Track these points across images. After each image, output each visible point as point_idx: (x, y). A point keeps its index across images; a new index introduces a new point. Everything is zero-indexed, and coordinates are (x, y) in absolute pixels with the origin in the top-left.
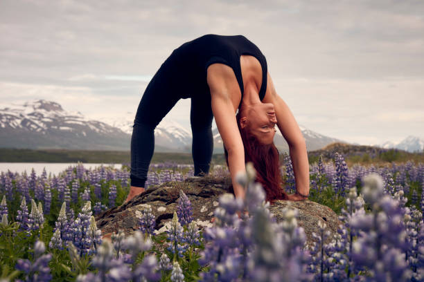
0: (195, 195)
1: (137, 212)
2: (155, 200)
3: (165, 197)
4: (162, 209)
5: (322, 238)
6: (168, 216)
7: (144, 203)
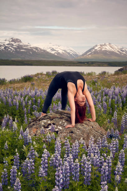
0: (58, 118)
1: (42, 123)
2: (48, 119)
3: (50, 118)
4: (49, 122)
6: (50, 124)
7: (45, 119)
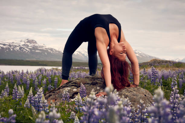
0: (89, 84)
2: (72, 86)
3: (76, 85)
4: (75, 90)
5: (142, 107)
